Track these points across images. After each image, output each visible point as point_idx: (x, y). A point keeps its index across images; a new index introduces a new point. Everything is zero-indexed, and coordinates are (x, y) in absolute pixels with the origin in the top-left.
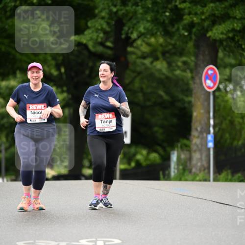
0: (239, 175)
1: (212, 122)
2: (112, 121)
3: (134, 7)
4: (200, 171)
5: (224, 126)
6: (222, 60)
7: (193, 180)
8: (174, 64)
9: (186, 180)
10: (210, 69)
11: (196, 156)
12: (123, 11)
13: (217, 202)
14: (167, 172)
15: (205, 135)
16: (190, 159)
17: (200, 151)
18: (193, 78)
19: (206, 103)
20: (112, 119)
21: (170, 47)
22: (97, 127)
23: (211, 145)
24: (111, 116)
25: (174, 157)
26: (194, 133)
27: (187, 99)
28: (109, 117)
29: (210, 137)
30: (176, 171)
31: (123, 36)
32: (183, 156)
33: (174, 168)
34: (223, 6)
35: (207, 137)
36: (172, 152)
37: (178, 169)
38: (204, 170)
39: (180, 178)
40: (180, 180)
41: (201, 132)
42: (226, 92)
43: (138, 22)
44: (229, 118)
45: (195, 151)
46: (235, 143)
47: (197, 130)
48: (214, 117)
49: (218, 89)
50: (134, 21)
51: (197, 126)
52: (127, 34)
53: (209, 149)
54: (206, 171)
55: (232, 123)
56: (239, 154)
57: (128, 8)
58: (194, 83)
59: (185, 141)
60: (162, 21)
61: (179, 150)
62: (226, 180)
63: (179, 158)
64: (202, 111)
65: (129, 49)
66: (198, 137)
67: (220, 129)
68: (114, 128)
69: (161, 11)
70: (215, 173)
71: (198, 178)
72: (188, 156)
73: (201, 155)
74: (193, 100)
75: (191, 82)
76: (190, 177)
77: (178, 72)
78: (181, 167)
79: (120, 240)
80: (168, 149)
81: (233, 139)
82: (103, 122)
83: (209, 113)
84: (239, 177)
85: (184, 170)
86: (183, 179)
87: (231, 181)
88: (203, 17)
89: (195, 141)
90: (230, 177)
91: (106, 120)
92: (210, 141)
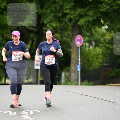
0: (91, 83)
1: (79, 60)
2: (53, 59)
3: (46, 10)
4: (74, 81)
5: (85, 61)
6: (84, 33)
7: (71, 85)
8: (63, 35)
9: (68, 85)
10: (79, 37)
11: (73, 74)
12: (41, 12)
13: (82, 94)
14: (60, 81)
15: (76, 65)
16: (70, 76)
17: (75, 72)
18: (71, 41)
19: (77, 52)
20: (53, 58)
21: (61, 27)
22: (46, 62)
23: (79, 70)
24: (53, 57)
25: (63, 75)
26: (72, 65)
27: (68, 50)
28: (51, 57)
29: (79, 66)
30: (64, 81)
31: (41, 23)
32: (67, 74)
33: (63, 80)
34: (84, 10)
35: (77, 66)
36: (62, 73)
37: (65, 80)
38: (76, 80)
39: (65, 84)
40: (66, 85)
41: (75, 64)
42: (86, 47)
43: (48, 17)
44: (87, 58)
45: (72, 72)
46: (90, 69)
47: (73, 63)
48: (81, 58)
49: (82, 46)
50: (46, 16)
51: (73, 61)
52: (43, 21)
53: (78, 72)
54: (77, 81)
55: (88, 60)
56: (91, 73)
57: (43, 10)
58: (72, 43)
59: (68, 68)
60: (58, 16)
61: (65, 72)
62: (86, 85)
63: (65, 75)
64: (75, 55)
65: (44, 28)
66: (74, 66)
67: (83, 63)
68: (54, 63)
69: (58, 12)
70: (81, 82)
71: (73, 84)
72: (69, 74)
73: (75, 74)
74: (71, 50)
75: (70, 43)
76: (70, 83)
77: (65, 38)
78: (66, 79)
79: (40, 111)
80: (61, 71)
81: (89, 67)
82: (48, 59)
83: (78, 55)
84: (91, 84)
85: (67, 80)
86: (67, 84)
87: (88, 85)
88: (75, 16)
89: (72, 68)
90: (87, 83)
91: (50, 59)
92: (79, 68)
